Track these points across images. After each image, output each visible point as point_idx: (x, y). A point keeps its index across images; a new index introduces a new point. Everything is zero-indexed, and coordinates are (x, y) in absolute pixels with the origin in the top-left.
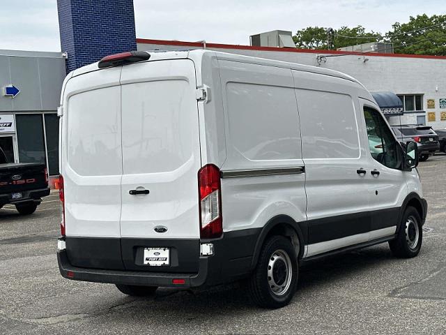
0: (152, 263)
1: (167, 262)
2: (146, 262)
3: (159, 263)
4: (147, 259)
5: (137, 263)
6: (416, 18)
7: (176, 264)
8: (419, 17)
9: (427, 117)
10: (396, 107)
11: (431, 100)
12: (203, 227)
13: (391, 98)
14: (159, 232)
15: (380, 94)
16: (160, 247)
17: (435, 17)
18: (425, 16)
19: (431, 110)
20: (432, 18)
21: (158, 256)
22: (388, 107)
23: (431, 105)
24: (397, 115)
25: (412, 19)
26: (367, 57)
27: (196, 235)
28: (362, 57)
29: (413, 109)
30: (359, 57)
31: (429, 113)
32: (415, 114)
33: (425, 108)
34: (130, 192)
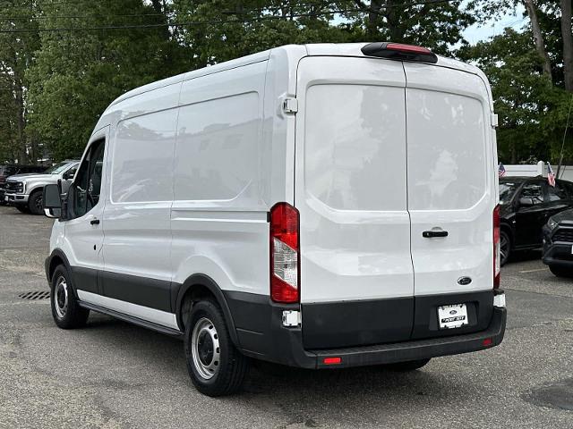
0: (451, 325)
1: (466, 322)
2: (442, 325)
3: (458, 324)
4: (443, 321)
5: (432, 328)
7: (475, 323)
12: (495, 276)
14: (463, 284)
16: (457, 304)
21: (455, 315)
34: (425, 235)
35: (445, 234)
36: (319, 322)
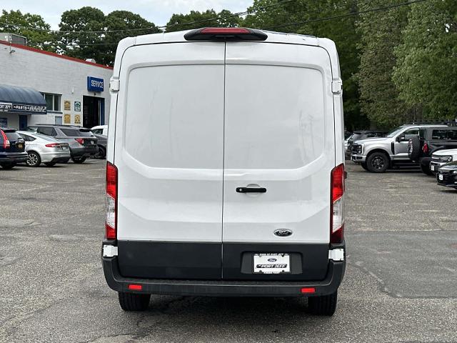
1: (287, 270)
2: (257, 270)
3: (277, 271)
4: (258, 267)
5: (244, 270)
6: (9, 13)
7: (299, 271)
8: (12, 12)
9: (63, 118)
10: (40, 105)
11: (67, 102)
12: (334, 231)
13: (35, 95)
14: (281, 235)
15: (25, 89)
16: (278, 253)
17: (29, 15)
18: (19, 13)
19: (67, 112)
20: (26, 16)
21: (275, 263)
22: (34, 105)
23: (67, 108)
24: (41, 113)
25: (5, 12)
26: (13, 48)
27: (326, 239)
28: (8, 47)
29: (52, 109)
30: (6, 46)
31: (66, 115)
32: (53, 114)
33: (62, 109)
34: (238, 190)
35: (263, 190)
36: (130, 256)
